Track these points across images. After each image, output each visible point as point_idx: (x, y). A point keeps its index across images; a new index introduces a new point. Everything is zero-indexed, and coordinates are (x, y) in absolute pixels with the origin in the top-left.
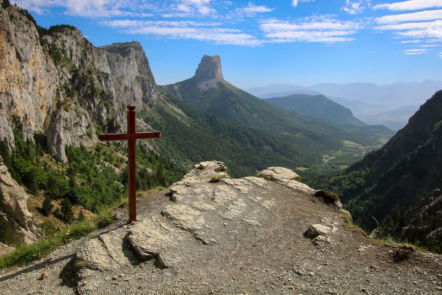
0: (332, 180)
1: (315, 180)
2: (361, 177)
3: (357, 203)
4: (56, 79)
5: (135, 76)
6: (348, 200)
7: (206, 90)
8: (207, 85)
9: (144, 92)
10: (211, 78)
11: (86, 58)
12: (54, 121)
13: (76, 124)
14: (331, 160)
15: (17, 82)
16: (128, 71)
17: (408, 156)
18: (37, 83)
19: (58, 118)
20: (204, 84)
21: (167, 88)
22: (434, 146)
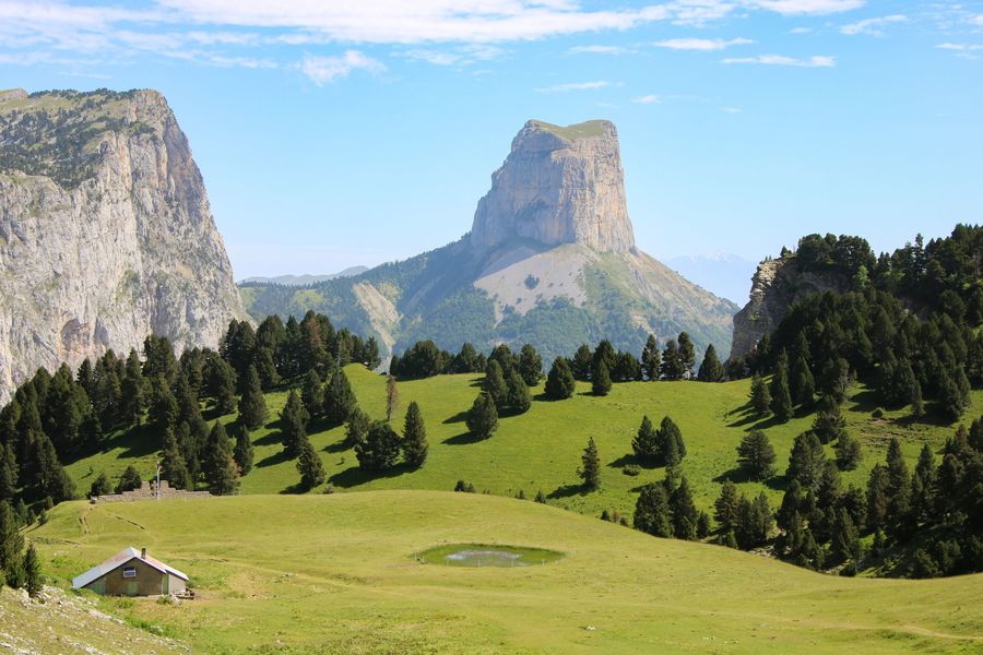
5: (120, 273)
7: (522, 310)
8: (531, 283)
10: (558, 245)
16: (86, 251)
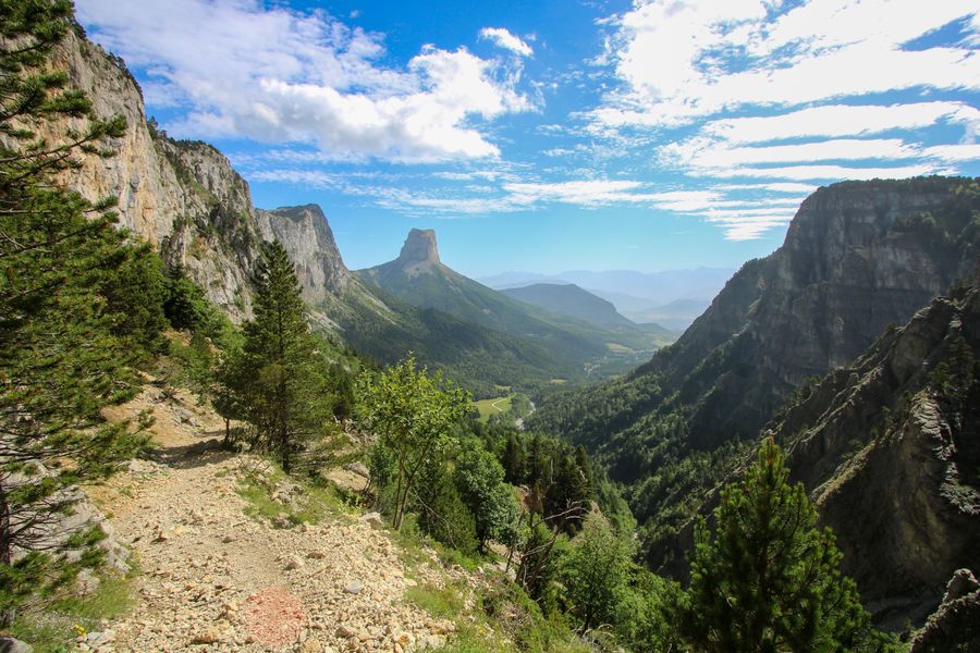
0: (610, 390)
1: (584, 393)
2: (653, 383)
3: (656, 419)
4: (180, 203)
5: (313, 251)
6: (641, 416)
7: (416, 276)
8: (418, 269)
9: (328, 275)
10: (423, 260)
11: (236, 199)
12: (167, 253)
13: (215, 284)
14: (597, 369)
15: (92, 178)
16: (302, 243)
17: (721, 348)
18: (139, 196)
19: (175, 248)
20: (414, 267)
21: (359, 274)
22: (754, 333)
